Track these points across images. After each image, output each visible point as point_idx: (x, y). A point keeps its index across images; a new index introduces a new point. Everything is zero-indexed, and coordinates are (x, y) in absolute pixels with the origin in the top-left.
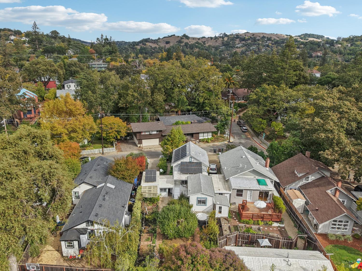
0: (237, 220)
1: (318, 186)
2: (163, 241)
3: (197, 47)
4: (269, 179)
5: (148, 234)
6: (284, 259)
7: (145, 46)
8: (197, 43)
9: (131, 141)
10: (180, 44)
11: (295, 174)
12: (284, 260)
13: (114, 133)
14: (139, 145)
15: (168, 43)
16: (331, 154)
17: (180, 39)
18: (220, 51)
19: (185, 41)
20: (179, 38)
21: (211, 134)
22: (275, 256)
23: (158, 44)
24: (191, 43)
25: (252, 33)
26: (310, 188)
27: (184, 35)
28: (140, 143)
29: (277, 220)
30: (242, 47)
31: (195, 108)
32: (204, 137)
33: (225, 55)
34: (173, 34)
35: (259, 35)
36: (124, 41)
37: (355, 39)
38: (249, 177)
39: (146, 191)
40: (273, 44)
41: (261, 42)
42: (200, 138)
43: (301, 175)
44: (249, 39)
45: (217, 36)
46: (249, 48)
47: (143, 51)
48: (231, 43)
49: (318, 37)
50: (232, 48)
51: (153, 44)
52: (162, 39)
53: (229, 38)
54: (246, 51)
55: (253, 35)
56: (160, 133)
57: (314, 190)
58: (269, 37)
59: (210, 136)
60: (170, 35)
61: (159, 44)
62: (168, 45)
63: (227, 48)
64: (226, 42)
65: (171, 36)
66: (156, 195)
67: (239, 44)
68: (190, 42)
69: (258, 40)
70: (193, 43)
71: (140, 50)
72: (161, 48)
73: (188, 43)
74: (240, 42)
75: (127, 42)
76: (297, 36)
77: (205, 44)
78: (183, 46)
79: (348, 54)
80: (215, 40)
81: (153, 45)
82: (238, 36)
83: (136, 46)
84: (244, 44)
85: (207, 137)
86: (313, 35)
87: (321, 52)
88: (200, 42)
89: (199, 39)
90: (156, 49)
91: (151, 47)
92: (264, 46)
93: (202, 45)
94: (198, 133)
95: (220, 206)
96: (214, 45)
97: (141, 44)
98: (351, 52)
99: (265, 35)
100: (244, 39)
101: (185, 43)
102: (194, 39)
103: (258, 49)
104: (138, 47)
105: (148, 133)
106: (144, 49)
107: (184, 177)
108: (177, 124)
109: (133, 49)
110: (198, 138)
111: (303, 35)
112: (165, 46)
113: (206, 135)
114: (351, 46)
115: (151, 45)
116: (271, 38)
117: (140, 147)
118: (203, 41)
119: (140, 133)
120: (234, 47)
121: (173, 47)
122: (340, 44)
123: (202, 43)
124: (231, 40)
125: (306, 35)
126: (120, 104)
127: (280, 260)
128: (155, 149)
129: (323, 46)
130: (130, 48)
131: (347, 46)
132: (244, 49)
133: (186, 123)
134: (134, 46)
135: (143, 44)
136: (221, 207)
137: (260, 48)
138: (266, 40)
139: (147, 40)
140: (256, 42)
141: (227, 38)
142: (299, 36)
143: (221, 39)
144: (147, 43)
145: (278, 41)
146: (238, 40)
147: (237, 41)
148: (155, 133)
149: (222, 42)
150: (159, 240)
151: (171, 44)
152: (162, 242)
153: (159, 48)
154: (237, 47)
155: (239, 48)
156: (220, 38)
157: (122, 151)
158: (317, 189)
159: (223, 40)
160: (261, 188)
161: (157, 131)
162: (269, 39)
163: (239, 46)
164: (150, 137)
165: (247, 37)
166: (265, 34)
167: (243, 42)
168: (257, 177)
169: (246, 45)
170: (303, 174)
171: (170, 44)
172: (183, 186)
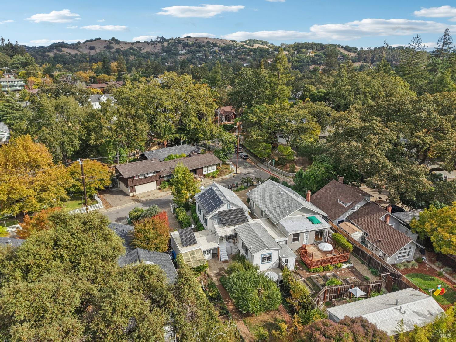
0: (305, 271)
1: (368, 215)
2: (244, 321)
3: (132, 54)
4: (318, 215)
5: (222, 317)
6: (394, 307)
7: (61, 53)
8: (131, 49)
9: (116, 189)
10: (109, 50)
11: (340, 205)
12: (396, 309)
13: (96, 183)
14: (131, 194)
15: (92, 48)
16: (379, 180)
17: (108, 44)
18: (162, 59)
19: (116, 46)
20: (107, 42)
21: (215, 167)
22: (384, 306)
23: (78, 51)
24: (124, 49)
25: (195, 38)
26: (360, 217)
27: (113, 39)
28: (133, 191)
29: (344, 261)
30: (187, 53)
31: (184, 136)
32: (209, 172)
33: (169, 63)
34: (98, 37)
35: (203, 40)
36: (26, 46)
37: (300, 46)
38: (298, 216)
39: (189, 258)
40: (220, 51)
41: (207, 49)
42: (204, 173)
43: (348, 205)
44: (193, 45)
45: (154, 40)
46: (195, 55)
47: (60, 59)
48: (173, 48)
49: (263, 43)
50: (176, 55)
51: (71, 50)
52: (83, 43)
53: (169, 43)
54: (192, 59)
55: (196, 40)
56: (158, 174)
57: (365, 219)
58: (214, 43)
59: (214, 169)
60: (94, 39)
61: (81, 50)
62: (93, 51)
63: (169, 55)
64: (167, 47)
65: (96, 40)
66: (204, 262)
67: (182, 50)
68: (122, 48)
69: (204, 46)
70: (126, 49)
71: (54, 58)
72: (83, 56)
73: (120, 49)
74: (184, 48)
75: (30, 47)
76: (242, 42)
77: (141, 50)
78: (113, 53)
79: (296, 62)
80: (153, 46)
81: (73, 52)
82: (179, 41)
83: (47, 53)
84: (188, 50)
85: (211, 171)
86: (258, 40)
87: (271, 60)
88: (134, 47)
89: (133, 44)
90: (77, 57)
91: (70, 53)
92: (211, 53)
93: (138, 52)
94: (202, 168)
95: (286, 258)
96: (153, 51)
97: (55, 50)
98: (299, 59)
99: (210, 41)
100: (187, 45)
101: (116, 49)
102: (126, 44)
103: (205, 56)
104: (51, 54)
105: (143, 177)
106: (61, 56)
107: (229, 231)
108: (169, 158)
109: (44, 57)
110: (201, 174)
111: (248, 40)
112: (90, 53)
113: (210, 168)
114: (297, 53)
115: (69, 52)
116: (216, 43)
117: (133, 196)
118: (139, 46)
119: (133, 177)
120: (178, 54)
121: (100, 54)
122: (287, 51)
123: (138, 49)
124: (172, 46)
125: (252, 41)
126: (92, 141)
127: (392, 310)
128: (155, 195)
129: (272, 53)
130: (39, 55)
131: (294, 52)
132: (188, 56)
133: (180, 156)
134: (44, 52)
135: (58, 50)
136: (287, 260)
137: (207, 56)
138: (212, 46)
139: (62, 45)
140: (201, 48)
141: (167, 43)
142: (244, 42)
143: (160, 44)
144: (63, 49)
145: (224, 47)
146: (180, 45)
147: (180, 47)
148: (152, 175)
149: (162, 48)
150: (238, 321)
151: (98, 50)
152: (242, 322)
153: (81, 55)
154: (181, 54)
155: (184, 55)
156: (158, 44)
157: (111, 206)
158: (368, 217)
159: (163, 46)
160: (317, 228)
161: (154, 173)
162: (215, 45)
163: (182, 52)
164: (146, 180)
165: (190, 43)
166: (210, 39)
167: (187, 48)
168: (305, 215)
169: (191, 52)
170: (350, 204)
171: (96, 50)
172: (230, 242)
